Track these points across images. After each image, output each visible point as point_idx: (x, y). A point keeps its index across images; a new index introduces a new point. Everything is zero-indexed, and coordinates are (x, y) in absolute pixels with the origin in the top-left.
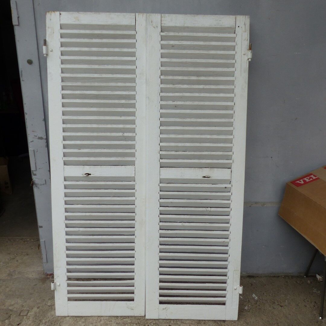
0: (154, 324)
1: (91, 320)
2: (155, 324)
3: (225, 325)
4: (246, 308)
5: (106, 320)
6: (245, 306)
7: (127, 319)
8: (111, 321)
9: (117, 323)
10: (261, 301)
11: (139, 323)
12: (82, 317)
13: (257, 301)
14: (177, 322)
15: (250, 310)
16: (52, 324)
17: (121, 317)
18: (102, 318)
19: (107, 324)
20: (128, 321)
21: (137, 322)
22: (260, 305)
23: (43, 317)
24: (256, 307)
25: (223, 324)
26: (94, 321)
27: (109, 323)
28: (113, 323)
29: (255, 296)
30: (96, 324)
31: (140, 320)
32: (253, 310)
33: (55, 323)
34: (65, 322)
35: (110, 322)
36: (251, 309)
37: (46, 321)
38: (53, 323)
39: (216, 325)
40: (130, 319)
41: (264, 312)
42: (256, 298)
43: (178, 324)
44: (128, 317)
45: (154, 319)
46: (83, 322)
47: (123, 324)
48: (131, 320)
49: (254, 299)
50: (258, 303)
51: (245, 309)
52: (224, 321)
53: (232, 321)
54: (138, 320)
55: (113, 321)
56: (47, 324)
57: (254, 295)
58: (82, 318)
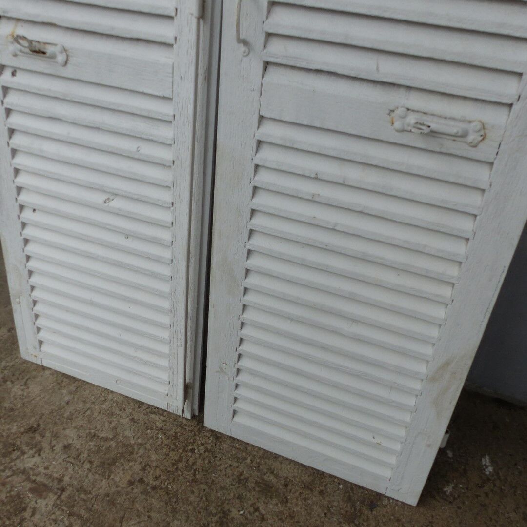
0: (205, 452)
1: (88, 392)
2: (210, 451)
3: (371, 517)
4: (448, 489)
5: (115, 404)
6: (448, 483)
7: (156, 417)
8: (124, 410)
10: (498, 483)
12: (74, 379)
13: (489, 479)
15: (455, 499)
16: (13, 375)
17: (149, 406)
18: (110, 396)
20: (157, 423)
22: (491, 495)
23: (6, 354)
24: (477, 496)
25: (366, 512)
26: (93, 397)
27: (117, 412)
28: (124, 415)
29: (488, 464)
30: (93, 406)
31: (182, 428)
32: (464, 503)
33: (20, 374)
34: (38, 379)
35: (120, 410)
36: (459, 496)
37: (8, 364)
38: (17, 373)
39: (347, 507)
40: (163, 418)
41: (491, 519)
42: (491, 469)
46: (70, 393)
47: (142, 427)
48: (164, 421)
49: (481, 469)
50: (486, 488)
51: (445, 493)
55: (127, 410)
56: (6, 372)
57: (486, 460)
58: (74, 382)
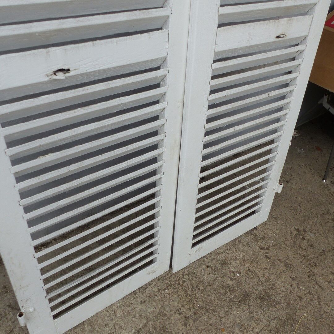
9: (141, 303)
11: (170, 285)
14: (210, 256)
19: (130, 313)
21: (166, 286)
43: (214, 259)
44: (149, 284)
45: (184, 269)
52: (255, 228)
53: (262, 224)
54: (163, 280)
